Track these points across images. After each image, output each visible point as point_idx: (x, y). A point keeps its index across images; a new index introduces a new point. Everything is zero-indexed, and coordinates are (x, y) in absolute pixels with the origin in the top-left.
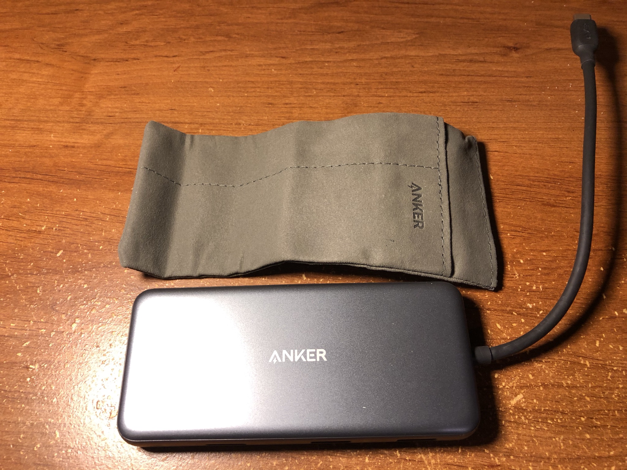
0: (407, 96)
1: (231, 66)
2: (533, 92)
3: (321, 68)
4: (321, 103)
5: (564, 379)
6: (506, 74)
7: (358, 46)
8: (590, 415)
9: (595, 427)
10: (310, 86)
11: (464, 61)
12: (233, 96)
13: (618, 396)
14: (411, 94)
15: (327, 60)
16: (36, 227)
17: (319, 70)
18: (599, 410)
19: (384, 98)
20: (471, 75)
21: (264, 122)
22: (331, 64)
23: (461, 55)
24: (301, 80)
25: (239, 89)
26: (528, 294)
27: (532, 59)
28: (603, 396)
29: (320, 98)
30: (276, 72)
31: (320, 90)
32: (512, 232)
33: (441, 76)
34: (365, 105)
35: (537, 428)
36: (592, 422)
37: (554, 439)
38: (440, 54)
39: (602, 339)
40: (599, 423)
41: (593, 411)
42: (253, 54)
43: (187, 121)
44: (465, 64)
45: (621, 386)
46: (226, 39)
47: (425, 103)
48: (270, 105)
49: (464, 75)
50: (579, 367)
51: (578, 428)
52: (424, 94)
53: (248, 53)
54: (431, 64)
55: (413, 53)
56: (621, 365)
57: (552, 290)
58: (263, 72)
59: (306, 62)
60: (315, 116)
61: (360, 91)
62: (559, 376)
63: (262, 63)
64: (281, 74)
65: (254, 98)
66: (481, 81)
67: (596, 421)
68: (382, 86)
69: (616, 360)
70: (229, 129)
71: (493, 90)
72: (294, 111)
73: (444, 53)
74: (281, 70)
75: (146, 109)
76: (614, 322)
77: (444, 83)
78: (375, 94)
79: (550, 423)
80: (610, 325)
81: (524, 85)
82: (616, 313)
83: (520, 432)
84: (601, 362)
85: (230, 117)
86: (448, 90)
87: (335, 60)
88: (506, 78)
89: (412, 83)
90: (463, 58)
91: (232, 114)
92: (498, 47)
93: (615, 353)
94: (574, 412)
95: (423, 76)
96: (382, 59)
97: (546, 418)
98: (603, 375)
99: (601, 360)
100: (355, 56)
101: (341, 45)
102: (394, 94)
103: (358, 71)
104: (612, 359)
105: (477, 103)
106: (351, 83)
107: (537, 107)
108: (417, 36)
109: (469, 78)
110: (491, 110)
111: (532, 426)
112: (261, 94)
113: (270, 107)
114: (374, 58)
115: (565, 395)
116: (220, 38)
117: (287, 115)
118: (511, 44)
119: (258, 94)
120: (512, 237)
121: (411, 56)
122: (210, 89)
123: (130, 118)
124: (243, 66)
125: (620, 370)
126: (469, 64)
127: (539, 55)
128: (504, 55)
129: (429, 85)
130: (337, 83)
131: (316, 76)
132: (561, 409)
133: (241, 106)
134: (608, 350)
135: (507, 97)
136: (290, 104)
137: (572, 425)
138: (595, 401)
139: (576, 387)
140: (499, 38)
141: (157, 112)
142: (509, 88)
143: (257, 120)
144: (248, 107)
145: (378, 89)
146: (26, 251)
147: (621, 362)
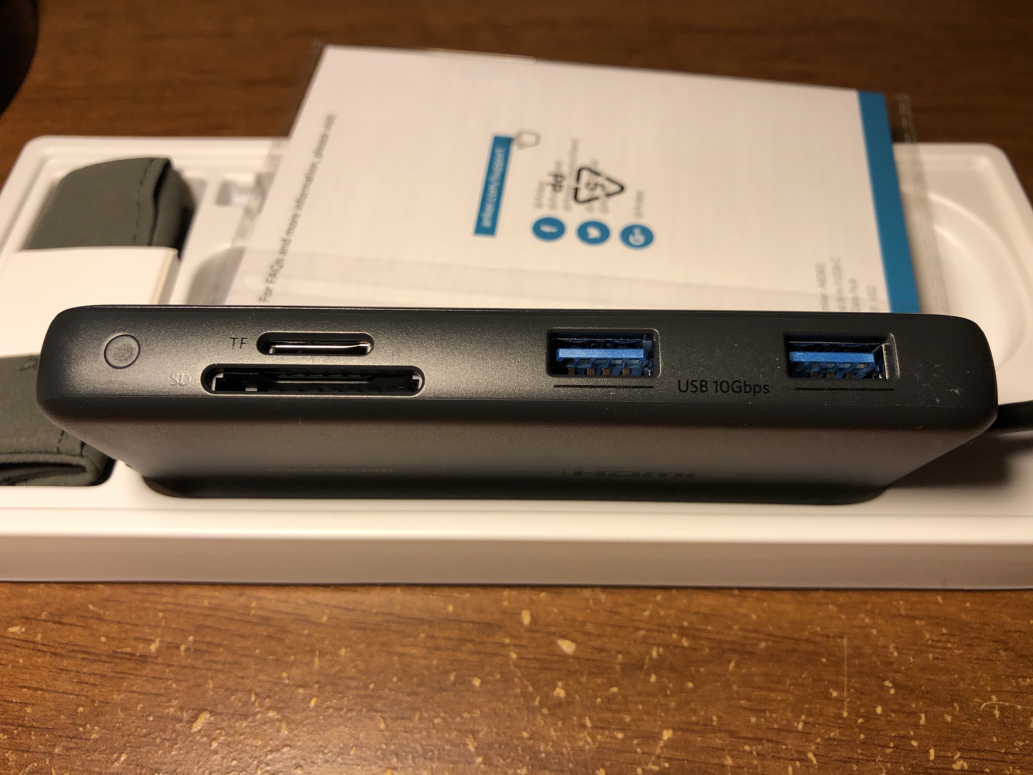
16: (133, 643)
146: (107, 717)
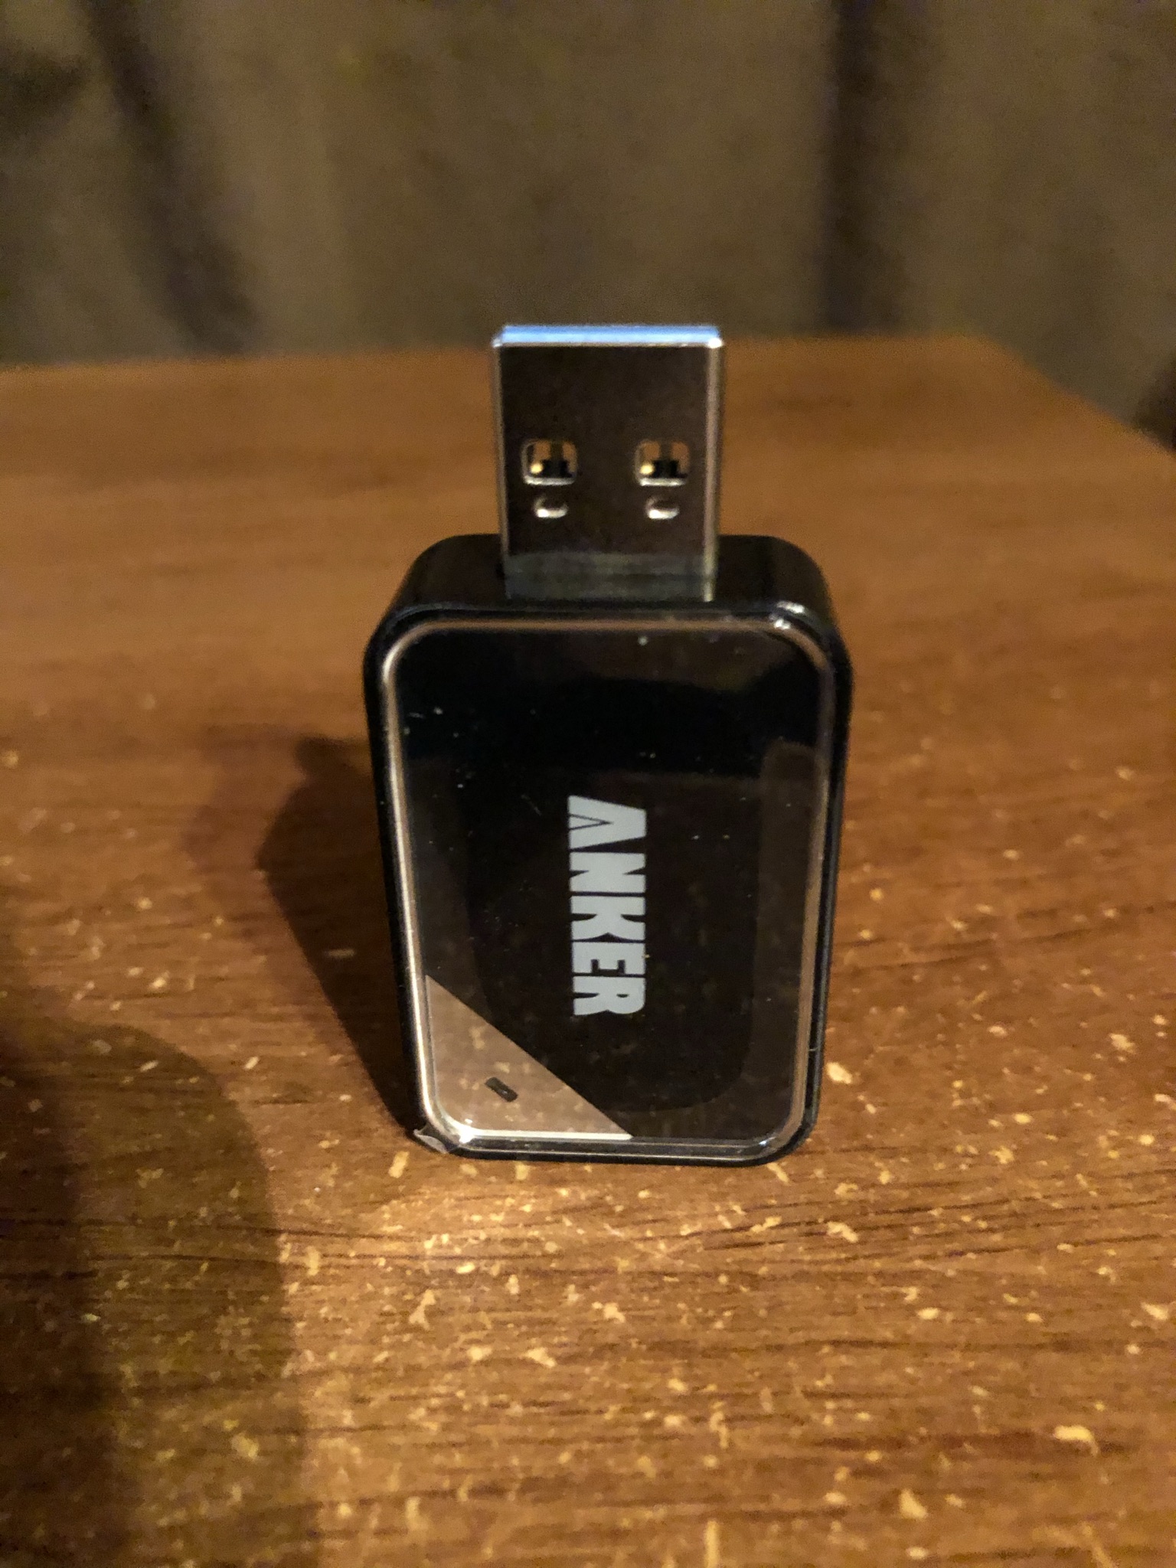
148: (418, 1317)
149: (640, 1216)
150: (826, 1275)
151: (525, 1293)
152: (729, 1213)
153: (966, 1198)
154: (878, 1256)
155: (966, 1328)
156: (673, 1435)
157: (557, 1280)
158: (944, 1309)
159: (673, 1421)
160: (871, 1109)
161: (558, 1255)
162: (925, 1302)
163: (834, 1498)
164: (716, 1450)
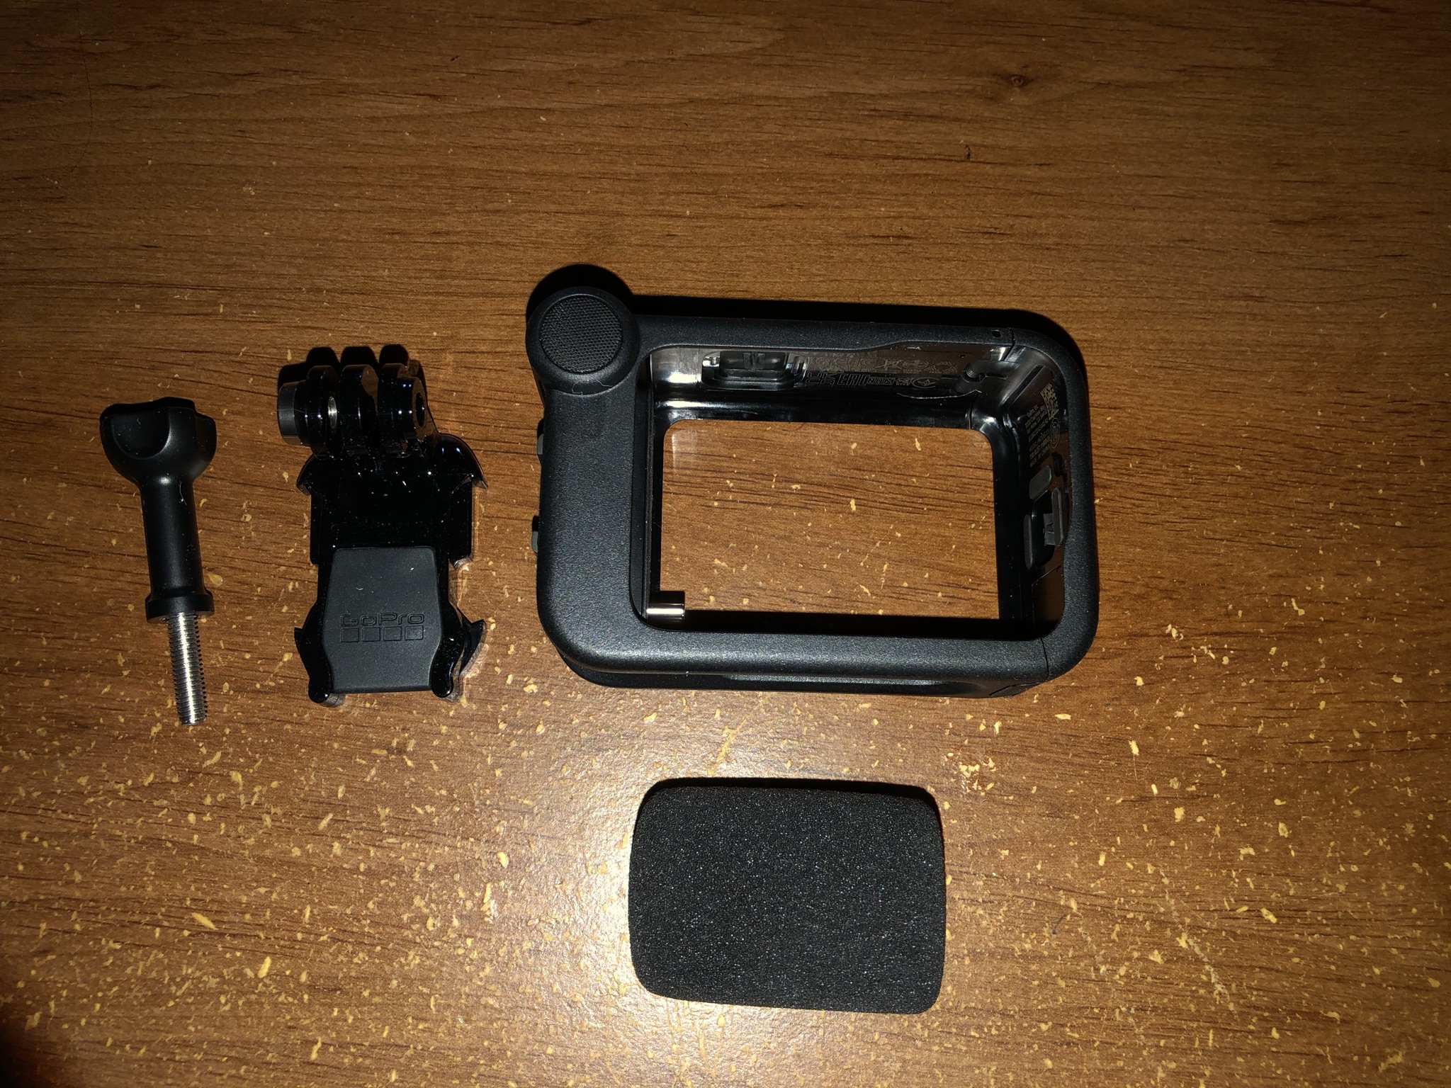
0: (738, 217)
1: (301, 120)
2: (1051, 210)
3: (530, 130)
4: (523, 233)
5: (1018, 938)
6: (990, 158)
7: (627, 64)
8: (1059, 1018)
9: (1068, 1044)
10: (499, 184)
11: (889, 115)
12: (304, 210)
13: (1127, 976)
14: (750, 212)
15: (546, 106)
17: (524, 134)
18: (1080, 1009)
19: (680, 222)
20: (904, 158)
21: (380, 285)
22: (553, 119)
23: (886, 97)
24: (476, 165)
25: (319, 190)
26: (966, 742)
27: (1061, 112)
28: (1093, 977)
29: (523, 217)
30: (413, 140)
31: (524, 193)
32: (948, 589)
33: (828, 160)
34: (634, 240)
35: (946, 1048)
36: (1063, 1034)
37: (977, 1071)
38: (832, 94)
39: (1113, 850)
40: (1077, 1036)
41: (1068, 1011)
42: (357, 85)
43: (188, 279)
44: (891, 123)
45: (1136, 955)
46: (288, 36)
47: (783, 238)
48: (397, 237)
49: (885, 157)
50: (1054, 914)
51: (1030, 1047)
52: (781, 212)
53: (346, 80)
54: (807, 123)
55: (762, 90)
56: (1144, 908)
57: (1021, 734)
58: (381, 141)
59: (492, 110)
60: (507, 269)
61: (624, 200)
62: (1008, 935)
63: (379, 114)
64: (427, 146)
65: (356, 214)
66: (927, 175)
67: (1072, 1031)
68: (679, 187)
69: (1135, 896)
70: (293, 305)
71: (951, 201)
72: (455, 254)
73: (841, 89)
74: (427, 133)
75: (84, 244)
76: (1147, 809)
77: (834, 181)
78: (661, 208)
79: (974, 1037)
80: (1136, 816)
81: (1029, 187)
82: (1154, 789)
83: (908, 1057)
84: (1102, 901)
85: (294, 271)
86: (840, 199)
87: (564, 105)
88: (988, 167)
89: (753, 178)
90: (890, 104)
91: (300, 261)
92: (980, 75)
93: (1135, 881)
94: (1027, 1012)
95: (784, 158)
96: (683, 104)
97: (967, 1026)
98: (1103, 931)
99: (1102, 897)
100: (616, 96)
101: (584, 62)
102: (708, 211)
103: (623, 142)
104: (1127, 896)
105: (908, 238)
106: (603, 175)
107: (1054, 253)
108: (779, 36)
109: (897, 167)
110: (939, 260)
111: (935, 1044)
112: (375, 203)
113: (397, 242)
114: (666, 101)
115: (1015, 976)
116: (271, 33)
117: (438, 266)
118: (1012, 67)
119: (368, 203)
120: (948, 600)
121: (758, 97)
122: (245, 189)
123: (44, 270)
124: (332, 120)
125: (1141, 919)
126: (901, 123)
127: (1078, 101)
128: (992, 99)
129: (796, 184)
130: (568, 175)
131: (516, 154)
132: (1001, 1007)
133: (325, 239)
134: (1123, 874)
135: (984, 223)
136: (447, 233)
137: (1019, 1039)
138: (1077, 988)
139: (1041, 957)
140: (985, 49)
141: (114, 253)
142: (992, 197)
143: (362, 280)
144: (342, 241)
145: (667, 194)
147: (1144, 900)
148: (1114, 936)
149: (1195, 898)
150: (1262, 936)
151: (1152, 930)
152: (1229, 901)
153: (1321, 908)
154: (1282, 931)
155: (1307, 968)
156: (1201, 997)
157: (1163, 925)
158: (1302, 959)
159: (1202, 991)
160: (1293, 853)
161: (1164, 914)
162: (1296, 954)
163: (1252, 1027)
164: (1215, 1005)
